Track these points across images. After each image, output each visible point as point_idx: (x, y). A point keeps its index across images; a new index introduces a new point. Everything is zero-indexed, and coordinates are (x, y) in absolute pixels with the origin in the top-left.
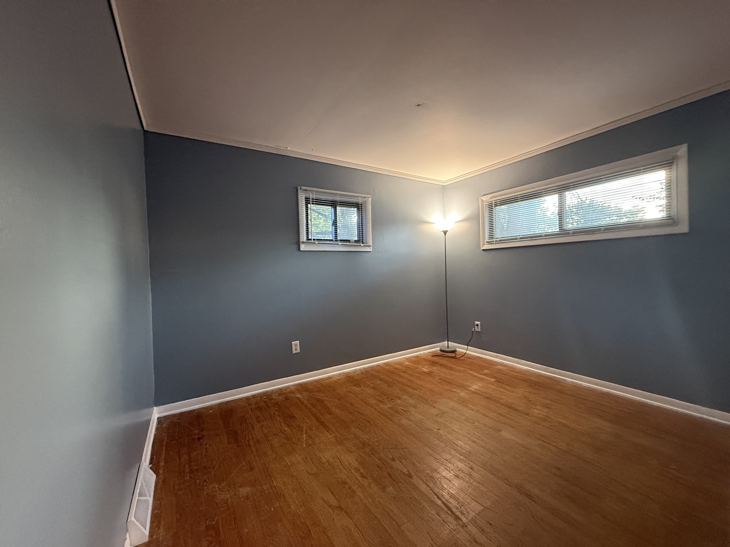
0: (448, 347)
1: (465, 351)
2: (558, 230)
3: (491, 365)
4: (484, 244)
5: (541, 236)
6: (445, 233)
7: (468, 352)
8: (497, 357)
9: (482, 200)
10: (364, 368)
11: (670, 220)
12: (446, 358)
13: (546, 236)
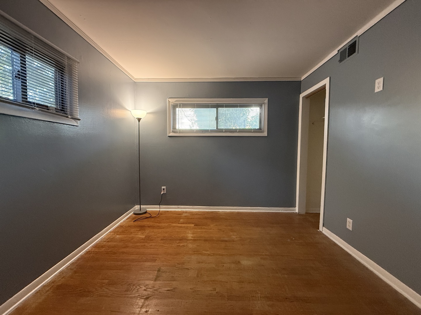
0: (140, 210)
1: (159, 210)
2: (216, 129)
3: (179, 214)
4: (170, 133)
5: (208, 131)
6: (139, 120)
7: (161, 210)
8: (178, 208)
9: (169, 102)
10: (72, 264)
11: (260, 130)
12: (146, 220)
13: (211, 131)
